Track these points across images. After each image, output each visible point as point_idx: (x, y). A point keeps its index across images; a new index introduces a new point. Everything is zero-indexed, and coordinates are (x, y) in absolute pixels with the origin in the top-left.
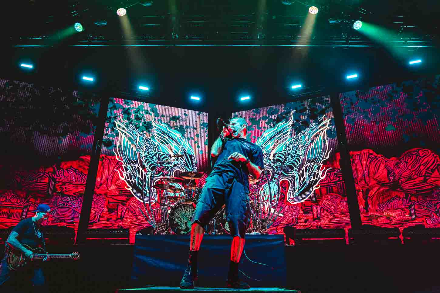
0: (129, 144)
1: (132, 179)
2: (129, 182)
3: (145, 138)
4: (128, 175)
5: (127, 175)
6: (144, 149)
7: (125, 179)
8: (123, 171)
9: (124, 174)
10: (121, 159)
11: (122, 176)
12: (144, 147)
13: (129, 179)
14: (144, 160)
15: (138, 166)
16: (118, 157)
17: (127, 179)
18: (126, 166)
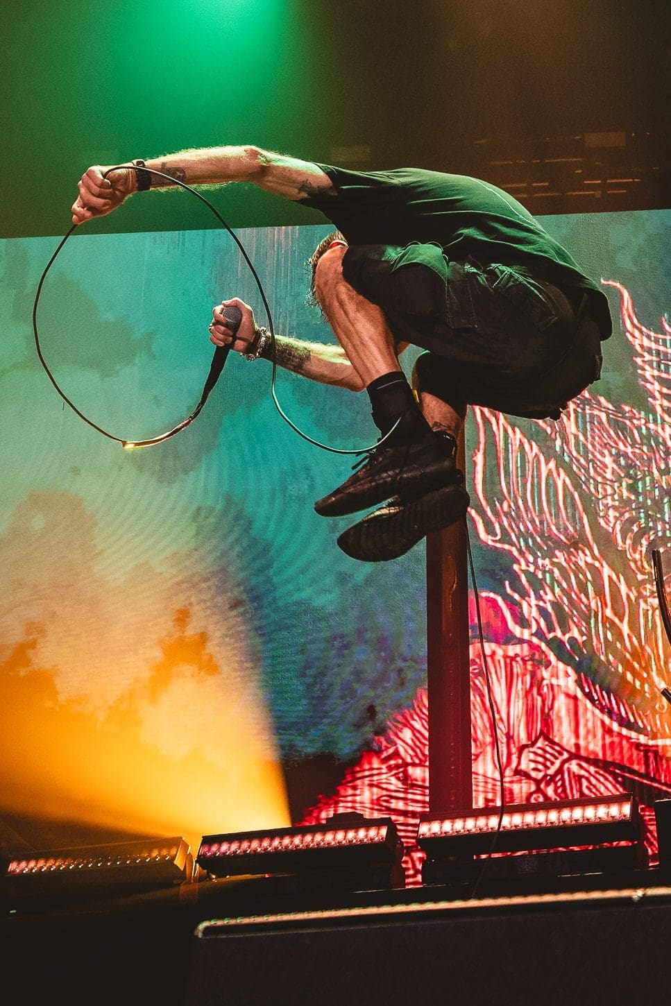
0: (530, 456)
1: (570, 630)
2: (557, 646)
3: (604, 417)
4: (550, 609)
5: (542, 611)
6: (609, 471)
7: (539, 634)
8: (524, 595)
9: (529, 609)
10: (505, 538)
11: (523, 622)
12: (608, 460)
13: (559, 633)
14: (618, 527)
15: (589, 560)
16: (490, 530)
17: (545, 630)
18: (532, 569)
